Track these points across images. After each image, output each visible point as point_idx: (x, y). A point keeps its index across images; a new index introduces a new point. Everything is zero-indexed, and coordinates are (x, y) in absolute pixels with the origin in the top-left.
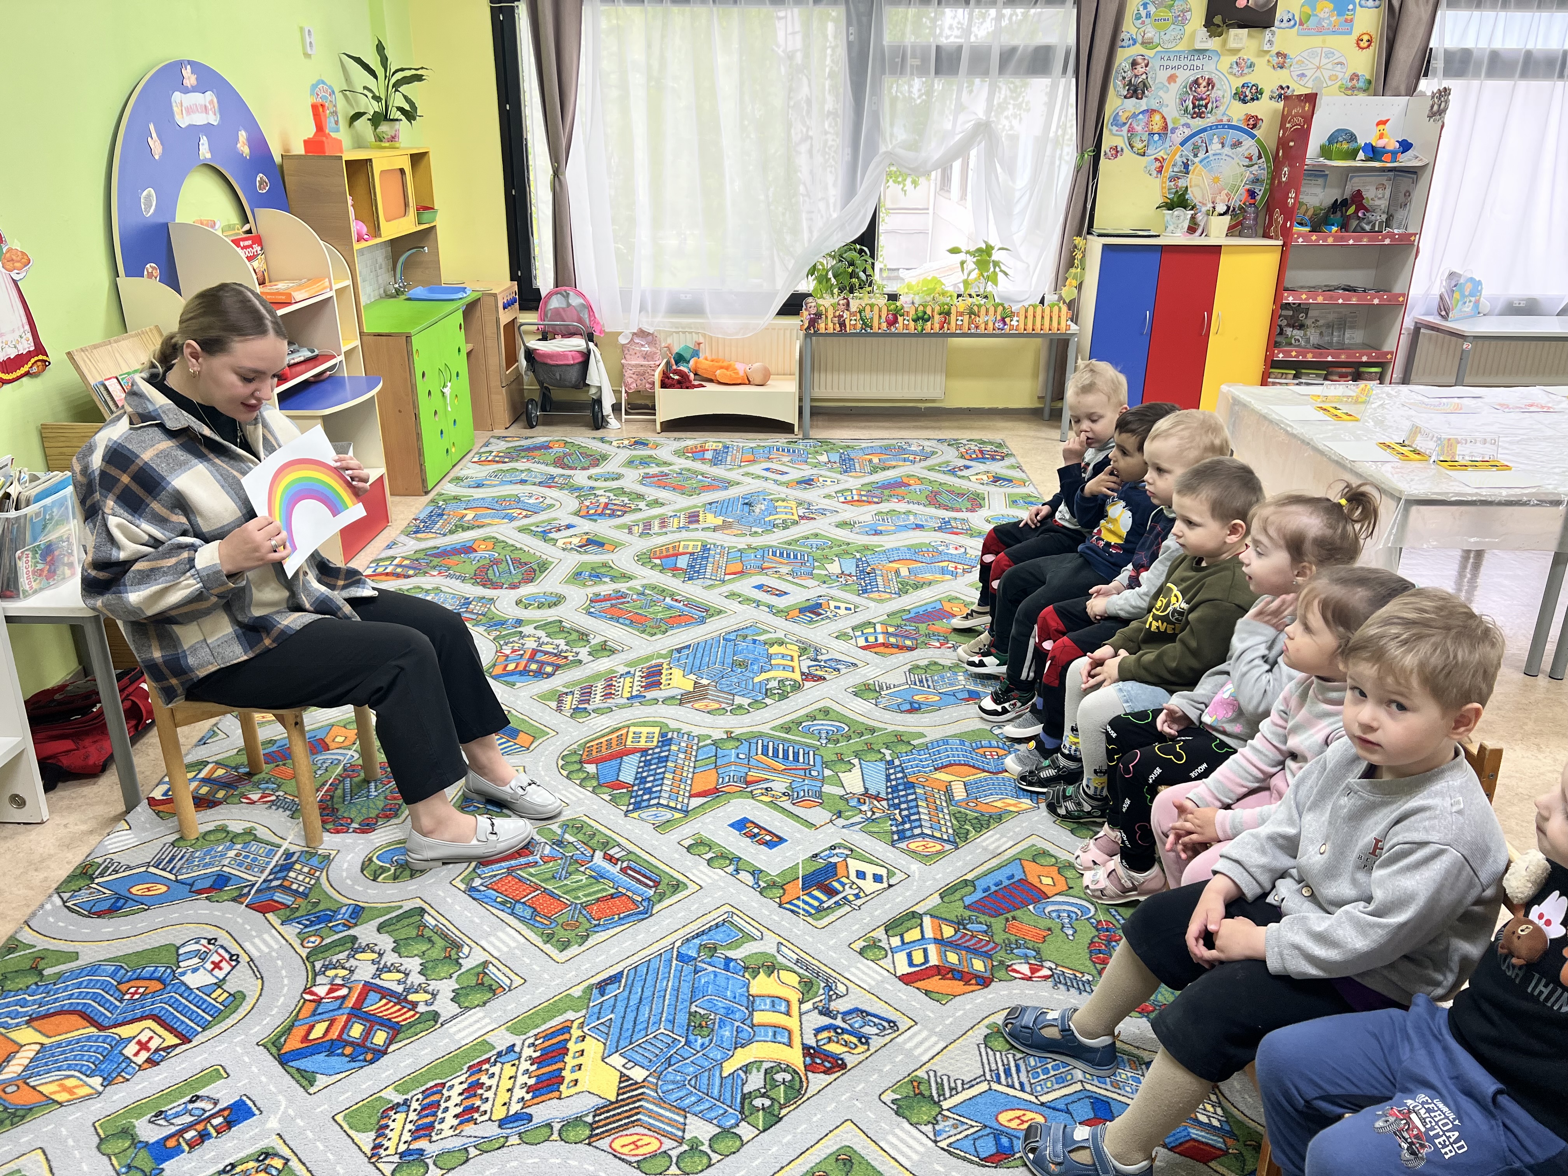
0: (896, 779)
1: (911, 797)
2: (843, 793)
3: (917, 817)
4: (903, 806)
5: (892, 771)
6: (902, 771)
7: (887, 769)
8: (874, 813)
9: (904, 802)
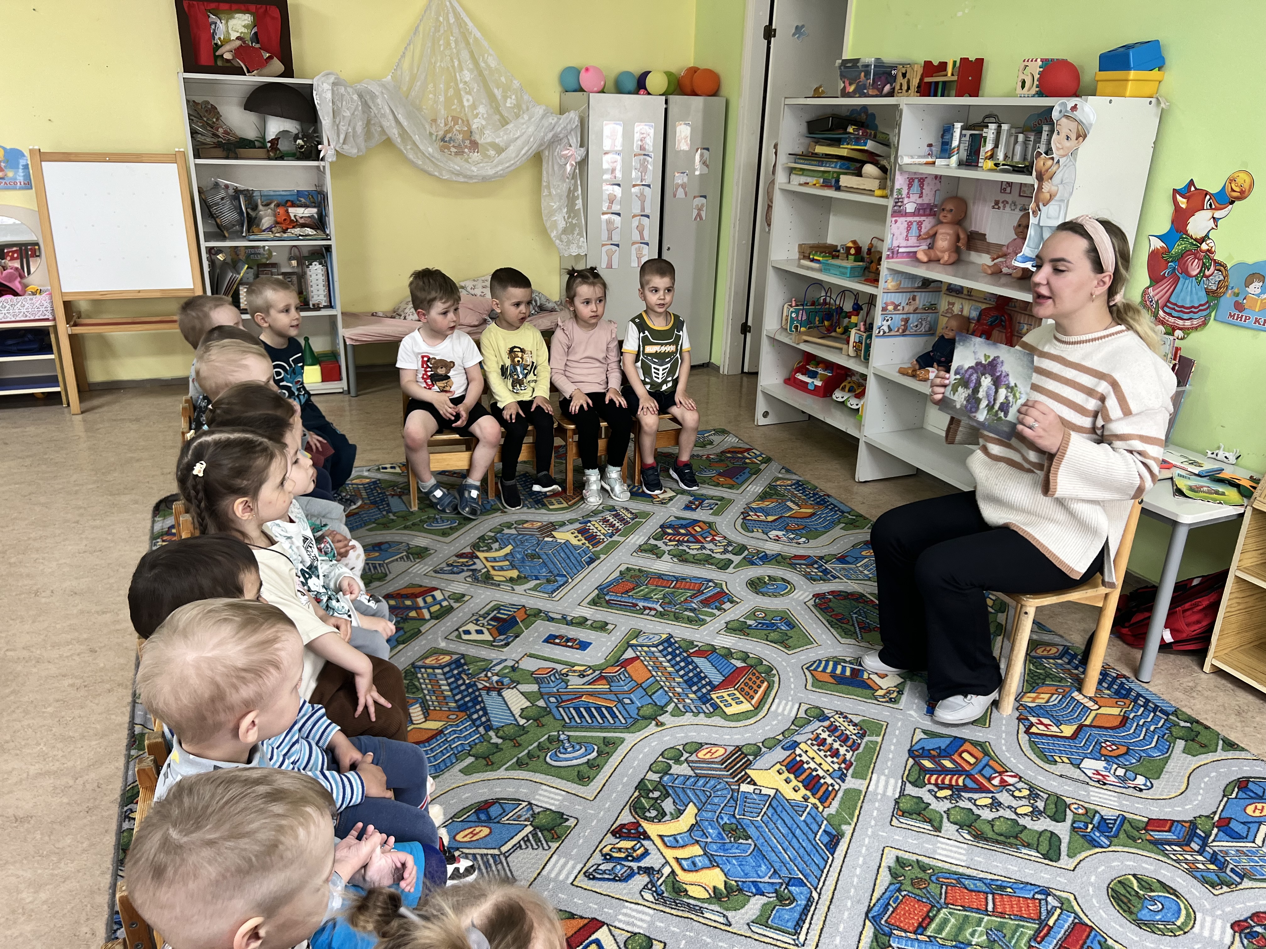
0: (477, 712)
1: (458, 697)
2: (519, 687)
3: (450, 681)
4: (463, 688)
5: (484, 719)
6: (474, 721)
7: (489, 720)
8: (486, 676)
9: (464, 690)
